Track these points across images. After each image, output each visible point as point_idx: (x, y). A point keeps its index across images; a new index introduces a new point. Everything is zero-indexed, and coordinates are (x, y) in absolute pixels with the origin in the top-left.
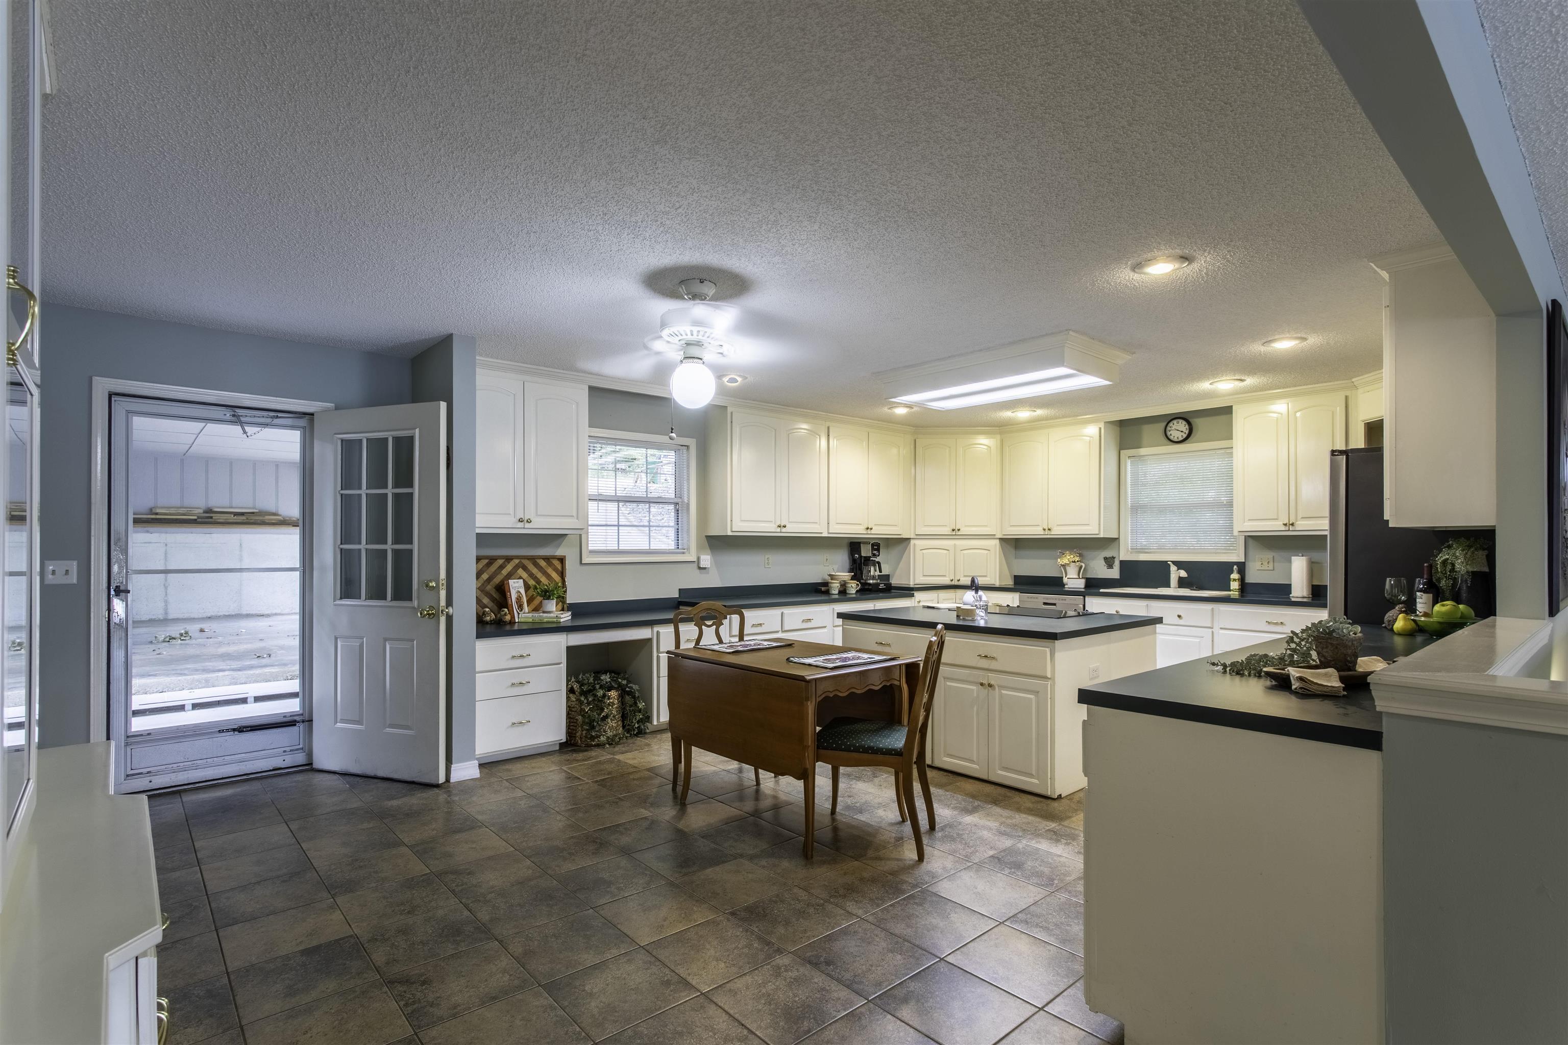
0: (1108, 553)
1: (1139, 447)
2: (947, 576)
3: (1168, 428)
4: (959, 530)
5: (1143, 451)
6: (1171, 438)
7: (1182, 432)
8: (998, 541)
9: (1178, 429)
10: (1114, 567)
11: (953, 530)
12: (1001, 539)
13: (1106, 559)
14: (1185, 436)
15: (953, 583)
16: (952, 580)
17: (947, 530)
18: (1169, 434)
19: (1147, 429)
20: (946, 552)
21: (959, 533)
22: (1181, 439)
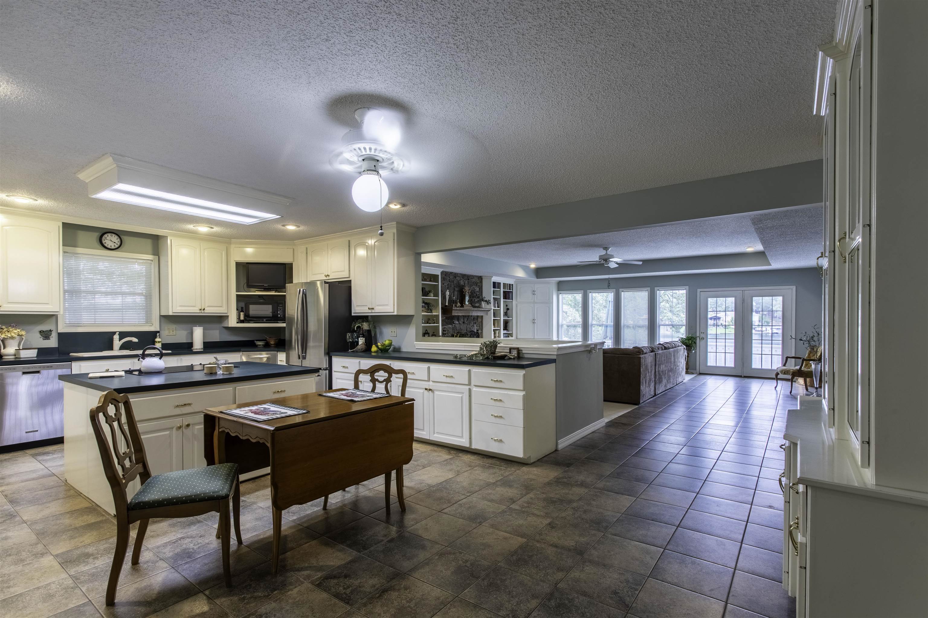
0: (45, 327)
1: (75, 246)
3: (103, 238)
5: (79, 250)
6: (106, 245)
7: (114, 243)
9: (111, 240)
10: (51, 338)
13: (41, 332)
14: (117, 246)
18: (104, 242)
19: (81, 235)
22: (113, 247)
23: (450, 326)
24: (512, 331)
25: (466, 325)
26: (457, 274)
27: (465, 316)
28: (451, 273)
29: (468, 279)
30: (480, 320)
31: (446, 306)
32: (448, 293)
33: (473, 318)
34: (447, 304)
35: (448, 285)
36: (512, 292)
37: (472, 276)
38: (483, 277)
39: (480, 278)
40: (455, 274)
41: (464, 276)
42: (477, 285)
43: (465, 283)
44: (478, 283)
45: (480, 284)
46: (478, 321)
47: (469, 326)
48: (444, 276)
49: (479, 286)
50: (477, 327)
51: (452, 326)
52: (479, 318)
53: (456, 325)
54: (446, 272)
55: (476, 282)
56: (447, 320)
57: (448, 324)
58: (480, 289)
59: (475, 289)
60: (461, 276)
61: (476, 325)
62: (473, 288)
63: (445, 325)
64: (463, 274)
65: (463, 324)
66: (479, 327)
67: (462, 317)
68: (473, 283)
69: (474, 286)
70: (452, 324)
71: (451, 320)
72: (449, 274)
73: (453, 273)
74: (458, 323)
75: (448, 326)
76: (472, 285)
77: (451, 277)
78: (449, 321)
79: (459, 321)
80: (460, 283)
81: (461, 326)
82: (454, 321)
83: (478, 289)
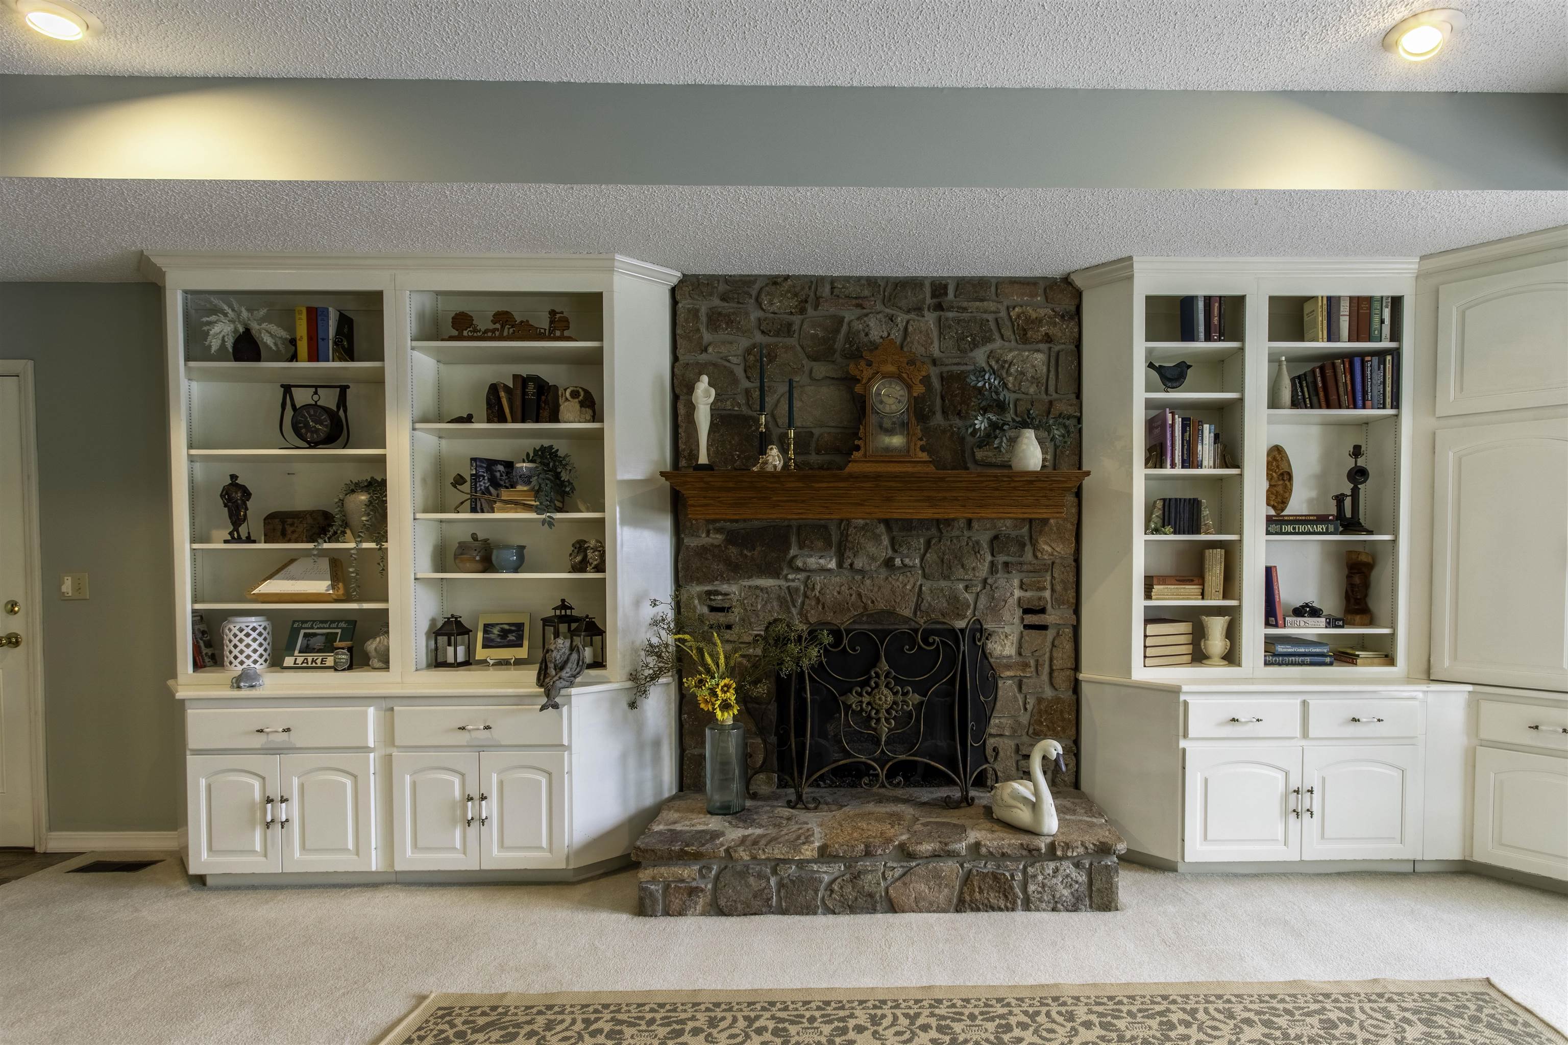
23: (766, 583)
24: (1393, 625)
25: (915, 578)
26: (833, 280)
27: (908, 526)
28: (775, 281)
29: (939, 307)
35: (746, 351)
36: (1396, 354)
37: (981, 282)
38: (1078, 281)
40: (815, 282)
42: (1030, 333)
43: (906, 329)
44: (1039, 321)
45: (1055, 324)
46: (1039, 555)
47: (943, 584)
48: (716, 302)
49: (1048, 339)
50: (1029, 594)
51: (782, 582)
52: (1041, 540)
53: (818, 579)
54: (728, 280)
55: (1018, 316)
56: (733, 551)
57: (736, 570)
58: (1055, 361)
59: (1005, 362)
60: (866, 293)
61: (1016, 582)
62: (990, 355)
63: (711, 581)
64: (887, 279)
65: (884, 573)
66: (1047, 594)
67: (882, 528)
68: (992, 325)
69: (998, 343)
70: (776, 575)
71: (759, 548)
72: (757, 286)
73: (789, 282)
74: (840, 565)
75: (747, 583)
76: (974, 340)
77: (771, 303)
78: (741, 554)
79: (848, 553)
80: (863, 334)
81: (868, 582)
82: (792, 552)
83: (1039, 358)
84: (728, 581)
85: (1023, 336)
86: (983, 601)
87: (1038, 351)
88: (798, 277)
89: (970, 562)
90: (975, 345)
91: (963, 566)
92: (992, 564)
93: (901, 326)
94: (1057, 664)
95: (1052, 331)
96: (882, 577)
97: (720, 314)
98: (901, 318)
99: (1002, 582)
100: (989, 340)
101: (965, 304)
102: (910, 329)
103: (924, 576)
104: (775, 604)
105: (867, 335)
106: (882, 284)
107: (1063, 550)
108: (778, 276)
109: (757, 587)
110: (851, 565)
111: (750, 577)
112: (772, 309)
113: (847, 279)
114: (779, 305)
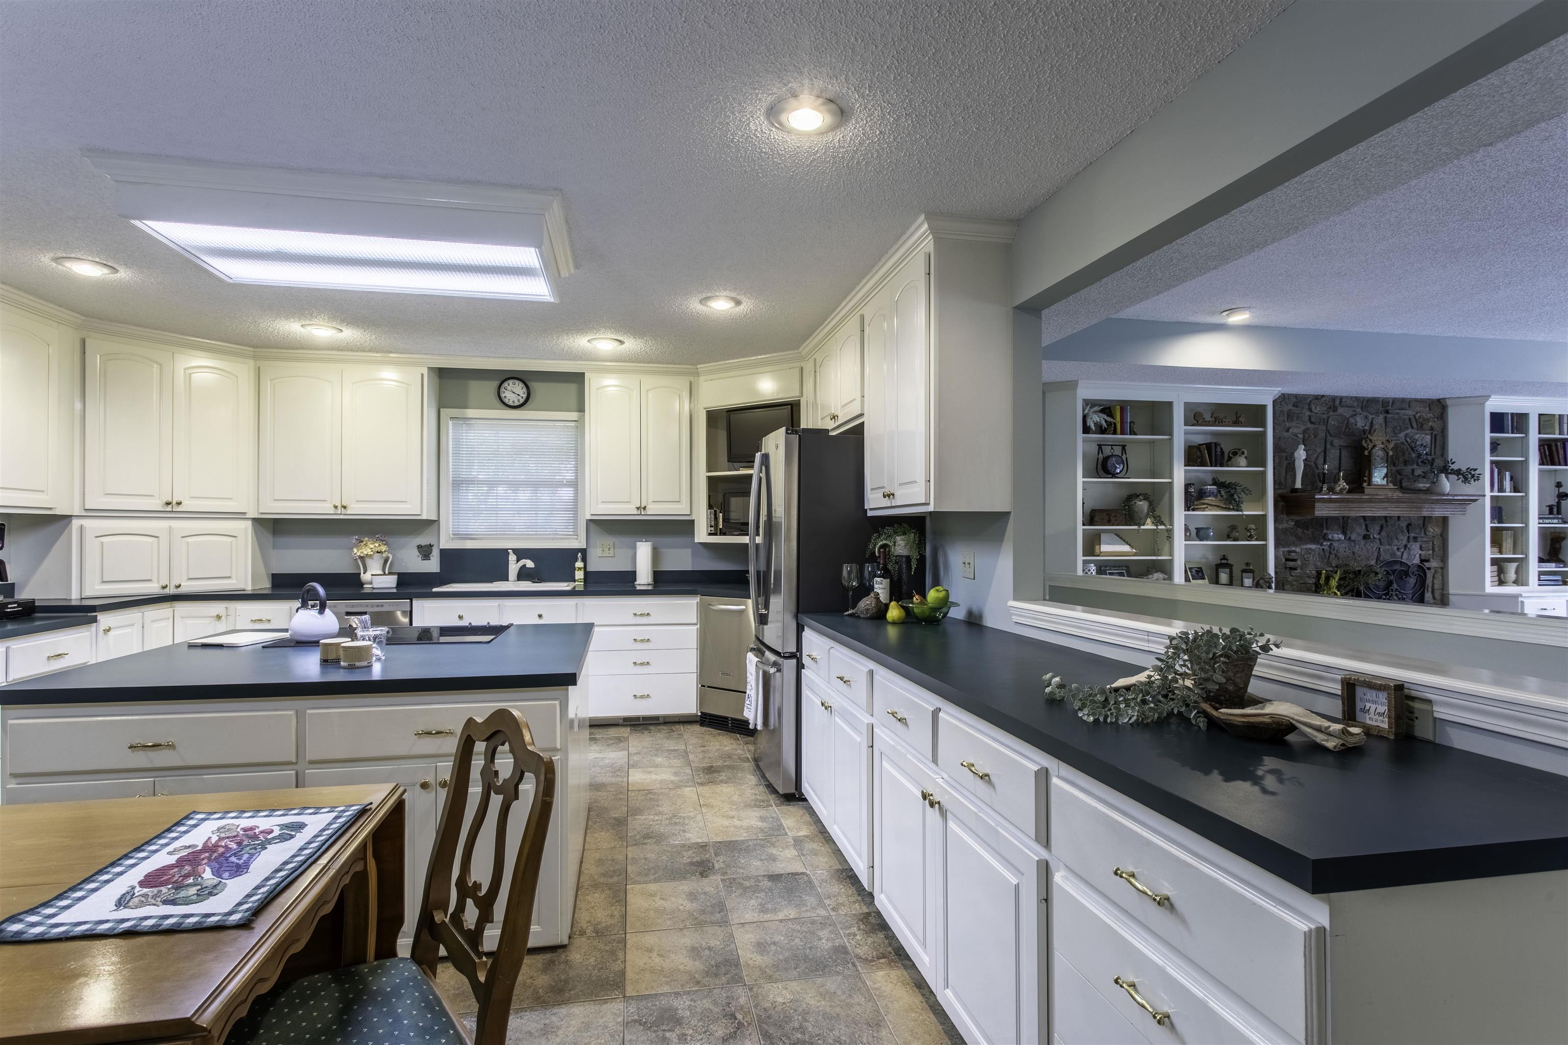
0: (423, 540)
1: (465, 406)
2: (155, 579)
3: (502, 389)
4: (179, 504)
5: (471, 413)
6: (506, 401)
7: (518, 395)
8: (250, 522)
9: (514, 392)
10: (431, 558)
11: (168, 504)
12: (255, 520)
13: (420, 547)
14: (522, 401)
15: (167, 591)
16: (164, 587)
17: (156, 504)
18: (503, 395)
19: (477, 388)
20: (151, 539)
21: (180, 509)
22: (517, 404)
23: (1313, 547)
25: (1376, 544)
26: (1341, 398)
27: (1374, 519)
28: (1317, 398)
29: (1387, 411)
30: (1433, 530)
31: (1295, 491)
32: (1301, 454)
33: (1404, 525)
34: (1298, 485)
35: (1304, 432)
37: (1403, 400)
38: (1449, 402)
39: (1439, 407)
40: (1334, 399)
41: (1366, 404)
42: (1424, 426)
43: (1372, 423)
44: (1428, 420)
45: (1435, 421)
46: (1427, 533)
47: (1388, 547)
48: (1291, 407)
49: (1432, 429)
50: (1423, 552)
51: (1319, 546)
52: (1429, 526)
53: (1335, 544)
54: (1296, 396)
55: (1419, 417)
56: (1300, 530)
57: (1301, 540)
58: (1434, 438)
59: (1414, 439)
60: (1356, 404)
61: (1418, 546)
62: (1406, 436)
63: (1289, 546)
64: (1364, 398)
65: (1363, 542)
66: (1431, 552)
67: (1362, 521)
68: (1407, 421)
69: (1410, 430)
70: (1317, 542)
71: (1310, 529)
72: (1308, 400)
73: (1324, 399)
74: (1345, 538)
75: (1305, 547)
76: (1401, 428)
77: (1316, 408)
78: (1303, 532)
79: (1348, 532)
80: (1354, 425)
81: (1357, 546)
82: (1325, 531)
83: (1429, 437)
84: (1296, 546)
85: (1421, 427)
86: (1405, 556)
87: (1427, 434)
88: (1327, 396)
89: (1401, 537)
90: (1401, 431)
91: (1397, 539)
92: (1409, 537)
93: (1370, 420)
94: (1437, 586)
95: (1434, 425)
96: (1363, 543)
97: (1294, 413)
98: (1371, 417)
99: (1413, 546)
100: (1407, 429)
101: (1398, 411)
102: (1374, 422)
103: (1381, 544)
104: (1317, 557)
105: (1356, 425)
106: (1362, 400)
107: (1438, 530)
108: (1319, 395)
109: (1310, 549)
110: (1349, 538)
111: (1306, 544)
112: (1315, 412)
113: (1347, 397)
114: (1317, 409)
